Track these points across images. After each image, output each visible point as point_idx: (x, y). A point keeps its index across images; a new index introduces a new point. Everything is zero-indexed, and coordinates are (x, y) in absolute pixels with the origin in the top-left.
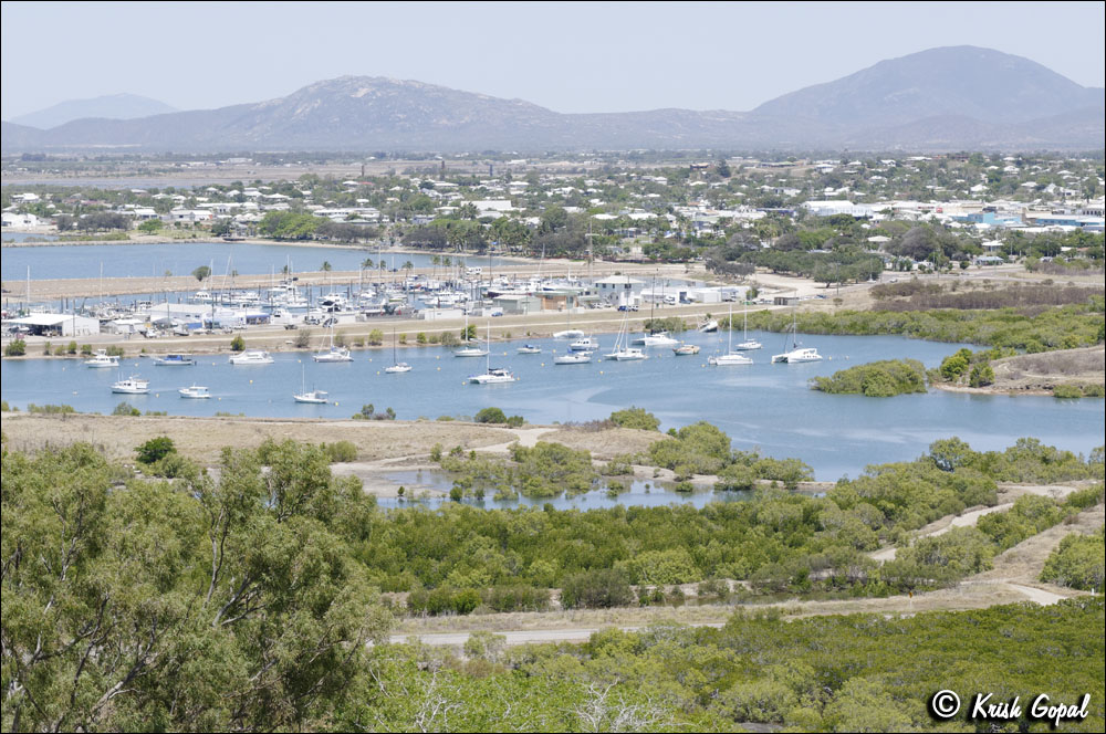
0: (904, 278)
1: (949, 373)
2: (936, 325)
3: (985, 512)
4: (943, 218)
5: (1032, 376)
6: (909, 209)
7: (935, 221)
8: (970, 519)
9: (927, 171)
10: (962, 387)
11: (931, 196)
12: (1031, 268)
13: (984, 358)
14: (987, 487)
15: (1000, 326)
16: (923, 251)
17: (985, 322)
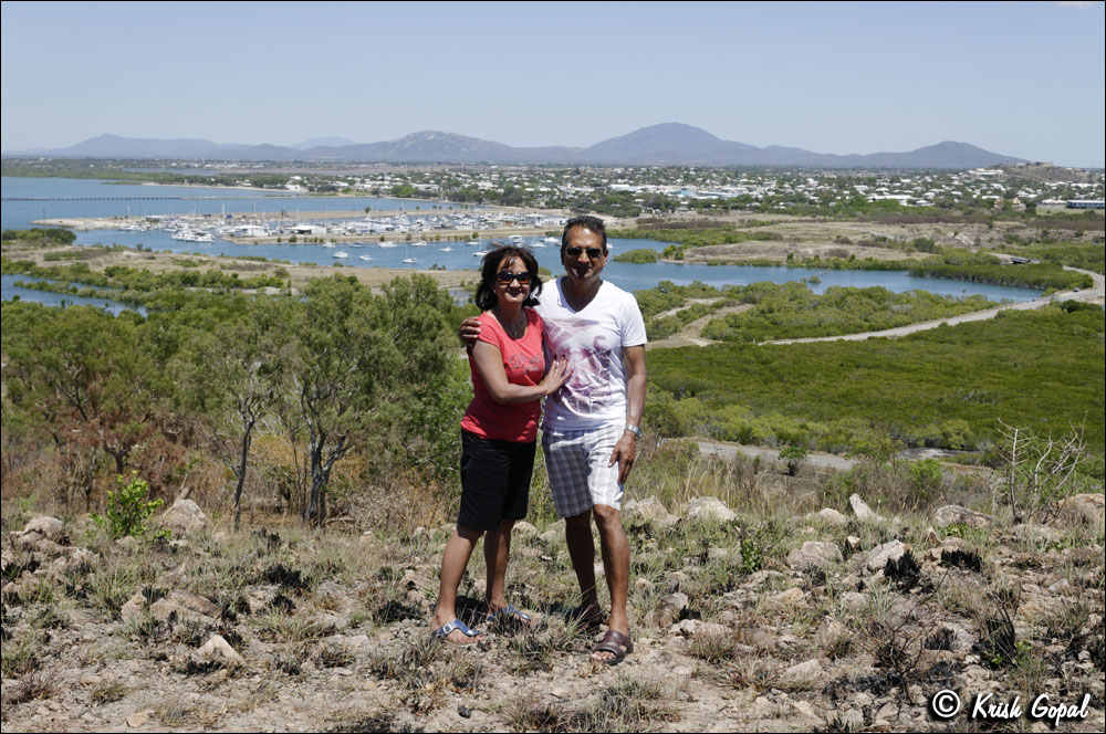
0: (649, 216)
1: (666, 254)
2: (661, 235)
3: (679, 309)
4: (665, 192)
5: (699, 256)
6: (651, 188)
7: (661, 193)
8: (673, 312)
9: (659, 173)
10: (671, 260)
11: (660, 183)
12: (700, 213)
13: (680, 249)
14: (681, 300)
15: (686, 236)
16: (656, 206)
17: (681, 235)
